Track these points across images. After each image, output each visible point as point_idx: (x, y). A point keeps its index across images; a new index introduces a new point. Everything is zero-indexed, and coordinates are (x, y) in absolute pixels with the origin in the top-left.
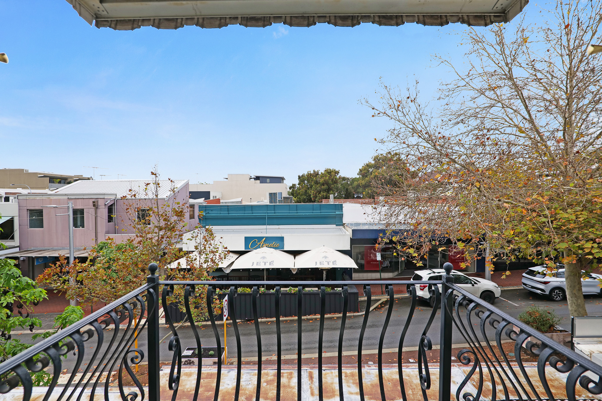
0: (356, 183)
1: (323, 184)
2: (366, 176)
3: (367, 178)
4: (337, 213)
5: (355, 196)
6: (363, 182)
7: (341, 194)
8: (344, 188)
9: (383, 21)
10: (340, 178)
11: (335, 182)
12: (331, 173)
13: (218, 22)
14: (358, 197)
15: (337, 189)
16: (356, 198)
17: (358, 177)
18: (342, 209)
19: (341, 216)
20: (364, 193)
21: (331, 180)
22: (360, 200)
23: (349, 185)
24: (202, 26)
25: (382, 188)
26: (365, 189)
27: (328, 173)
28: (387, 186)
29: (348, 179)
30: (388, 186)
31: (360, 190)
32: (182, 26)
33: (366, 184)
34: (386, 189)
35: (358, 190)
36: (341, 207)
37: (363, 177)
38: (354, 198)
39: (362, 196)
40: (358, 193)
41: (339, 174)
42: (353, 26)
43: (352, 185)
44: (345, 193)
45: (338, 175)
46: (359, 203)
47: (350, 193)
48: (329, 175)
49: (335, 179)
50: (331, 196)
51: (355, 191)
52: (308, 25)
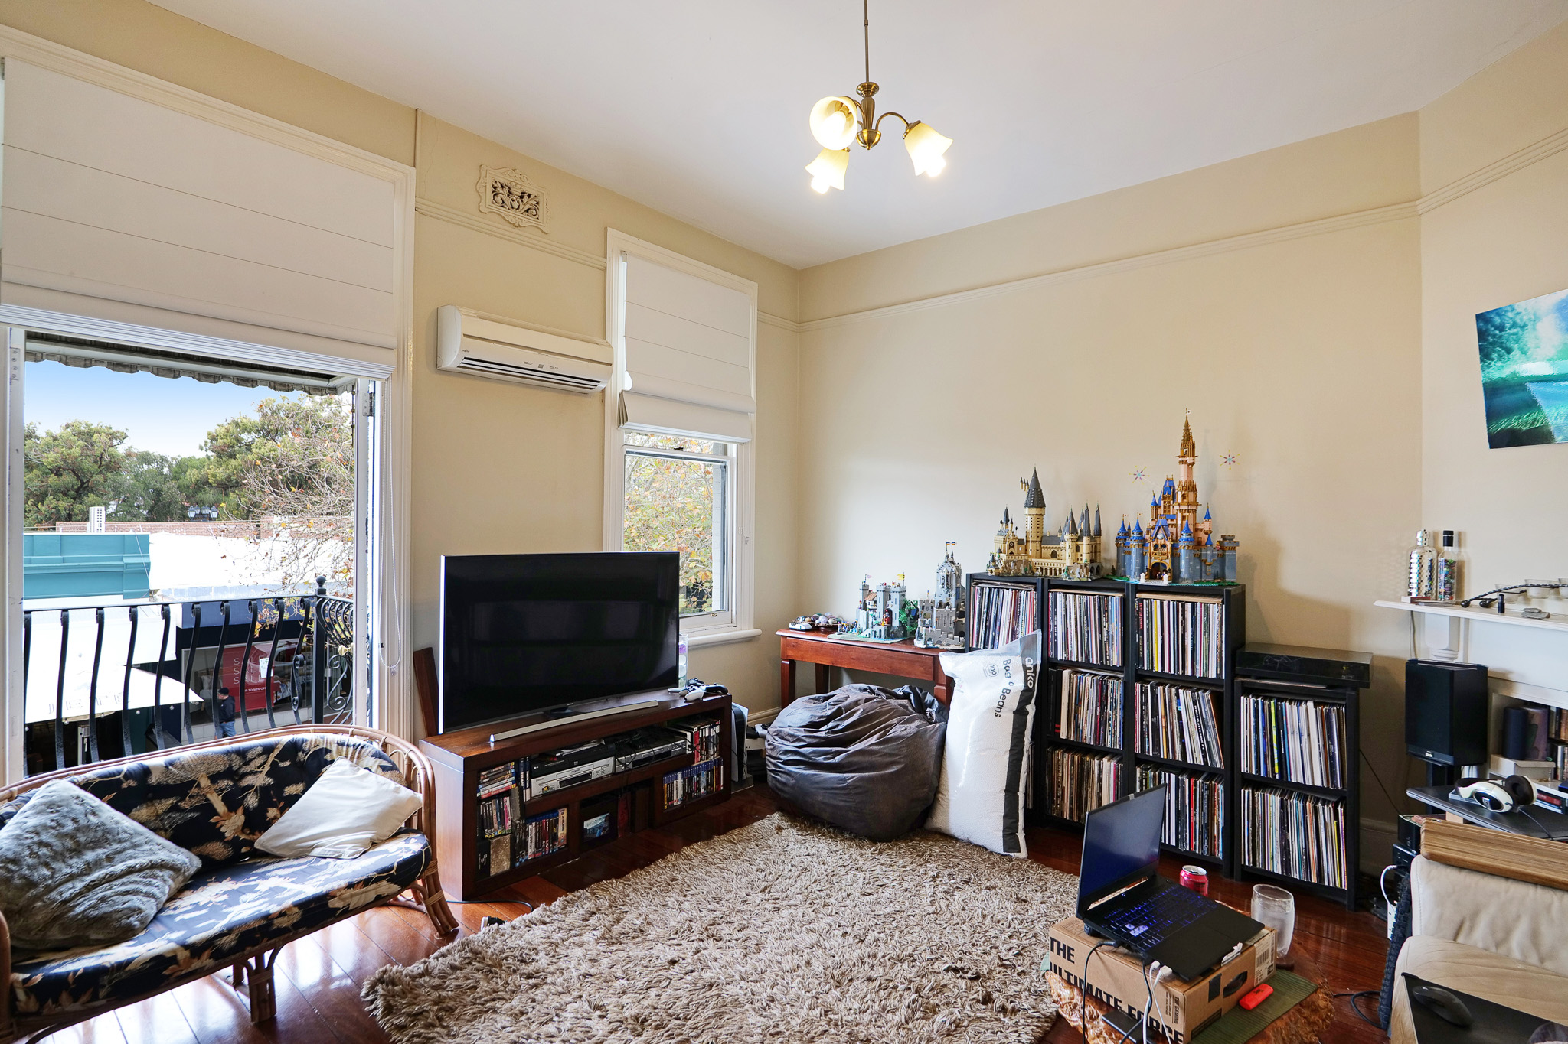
0: (192, 475)
1: (57, 472)
2: (232, 456)
3: (233, 462)
4: (126, 561)
5: (192, 514)
6: (221, 473)
7: (132, 507)
8: (147, 486)
9: (241, 382)
10: (129, 455)
11: (110, 466)
12: (90, 434)
13: (83, 363)
14: (201, 517)
15: (117, 491)
16: (194, 519)
17: (202, 455)
18: (147, 551)
19: (143, 571)
20: (223, 505)
21: (91, 459)
22: (210, 525)
23: (166, 479)
24: (66, 364)
25: (276, 493)
26: (226, 494)
27: (80, 434)
28: (290, 490)
29: (163, 459)
30: (293, 489)
31: (209, 495)
32: (42, 359)
33: (229, 477)
34: (286, 497)
35: (201, 496)
36: (142, 545)
37: (220, 456)
38: (184, 518)
39: (214, 515)
40: (200, 504)
41: (127, 443)
42: (215, 382)
43: (176, 478)
44: (151, 503)
45: (122, 442)
46: (207, 533)
47: (170, 504)
48: (82, 443)
49: (112, 456)
50: (94, 511)
51: (188, 498)
52: (175, 377)
